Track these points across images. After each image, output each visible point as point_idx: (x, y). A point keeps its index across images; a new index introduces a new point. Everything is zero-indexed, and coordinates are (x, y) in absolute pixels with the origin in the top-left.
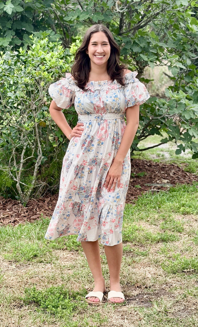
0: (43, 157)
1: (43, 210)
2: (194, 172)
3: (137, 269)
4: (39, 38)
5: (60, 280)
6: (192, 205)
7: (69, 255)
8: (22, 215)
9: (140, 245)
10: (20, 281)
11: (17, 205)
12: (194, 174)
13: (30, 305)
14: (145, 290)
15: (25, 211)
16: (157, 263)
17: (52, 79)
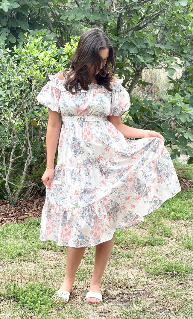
0: (32, 157)
1: (31, 211)
2: (191, 179)
3: (121, 270)
4: (35, 37)
5: (42, 278)
6: (183, 211)
7: (53, 255)
8: (10, 215)
9: (126, 248)
10: (2, 277)
11: (6, 205)
12: (191, 180)
13: (9, 300)
14: (126, 290)
15: (13, 211)
16: (140, 265)
17: (43, 78)
